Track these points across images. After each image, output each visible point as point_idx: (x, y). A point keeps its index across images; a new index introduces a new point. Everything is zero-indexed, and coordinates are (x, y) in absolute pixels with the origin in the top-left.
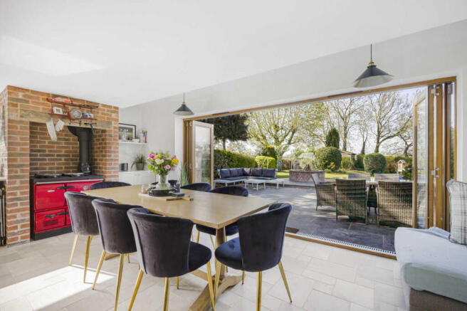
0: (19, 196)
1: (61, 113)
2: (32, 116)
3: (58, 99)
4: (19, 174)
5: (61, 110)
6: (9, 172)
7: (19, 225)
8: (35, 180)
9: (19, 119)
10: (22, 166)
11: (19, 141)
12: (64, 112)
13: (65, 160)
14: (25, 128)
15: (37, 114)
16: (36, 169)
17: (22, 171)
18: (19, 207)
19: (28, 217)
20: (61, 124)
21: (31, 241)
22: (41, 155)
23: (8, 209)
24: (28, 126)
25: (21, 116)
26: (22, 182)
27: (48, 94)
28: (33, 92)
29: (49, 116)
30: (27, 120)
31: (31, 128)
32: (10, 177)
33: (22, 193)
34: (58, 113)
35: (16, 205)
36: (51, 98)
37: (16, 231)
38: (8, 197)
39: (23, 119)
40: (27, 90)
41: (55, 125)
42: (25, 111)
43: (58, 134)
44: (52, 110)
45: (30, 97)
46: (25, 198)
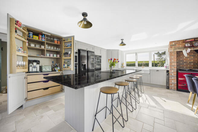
0: (173, 75)
1: (189, 45)
2: (177, 49)
3: (187, 41)
4: (173, 68)
5: (189, 44)
6: (170, 67)
7: (173, 84)
8: (178, 71)
9: (173, 51)
10: (174, 66)
11: (173, 58)
12: (190, 45)
13: (193, 64)
14: (175, 54)
15: (179, 48)
16: (180, 67)
17: (174, 67)
18: (173, 79)
19: (176, 82)
20: (189, 50)
21: (177, 91)
22: (182, 63)
23: (170, 79)
24: (176, 53)
25: (174, 50)
26: (174, 71)
27: (184, 40)
28: (178, 41)
29: (184, 48)
30: (176, 51)
31: (177, 53)
32: (170, 69)
33: (174, 74)
34: (188, 46)
35: (172, 78)
36: (185, 41)
37: (172, 86)
38: (170, 75)
39: (174, 51)
40: (176, 41)
41: (186, 51)
42: (175, 48)
43: (188, 54)
44: (185, 46)
45: (177, 43)
46: (175, 76)
